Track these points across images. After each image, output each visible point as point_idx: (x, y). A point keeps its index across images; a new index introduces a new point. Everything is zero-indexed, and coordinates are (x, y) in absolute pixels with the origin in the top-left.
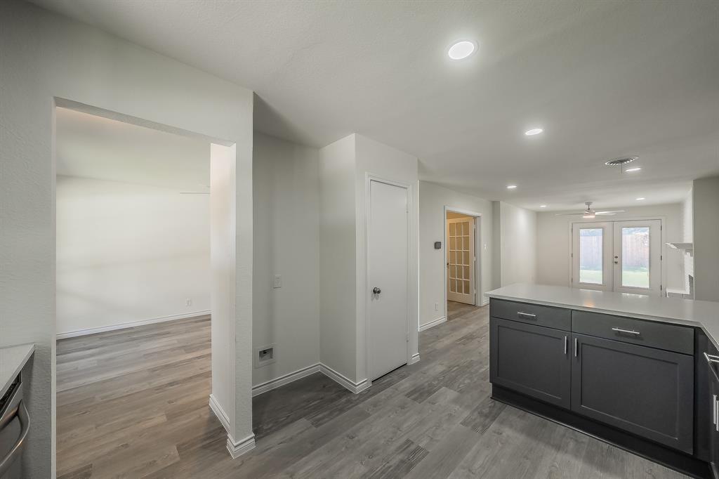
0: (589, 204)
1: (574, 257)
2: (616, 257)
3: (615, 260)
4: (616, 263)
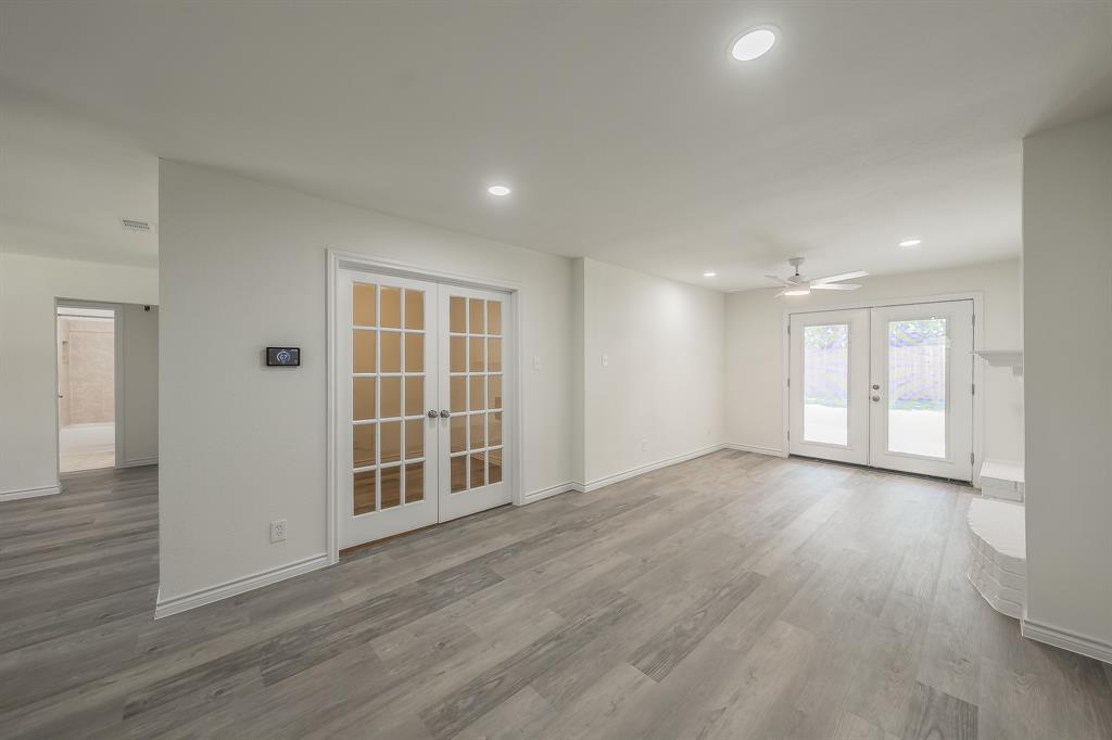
0: (795, 262)
1: (792, 383)
2: (876, 387)
3: (875, 393)
4: (876, 399)
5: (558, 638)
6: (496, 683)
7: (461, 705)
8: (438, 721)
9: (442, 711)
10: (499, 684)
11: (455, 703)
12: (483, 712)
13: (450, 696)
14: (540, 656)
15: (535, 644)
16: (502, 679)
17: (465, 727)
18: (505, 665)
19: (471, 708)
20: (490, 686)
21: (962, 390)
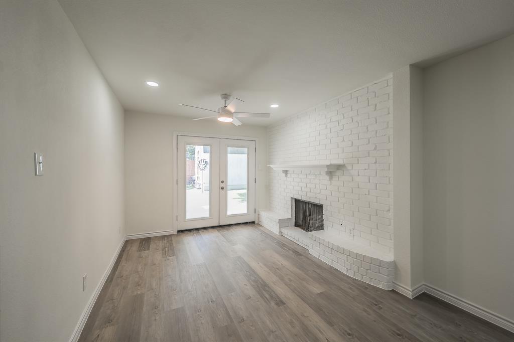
0: (226, 97)
1: (179, 182)
3: (222, 185)
21: (252, 181)
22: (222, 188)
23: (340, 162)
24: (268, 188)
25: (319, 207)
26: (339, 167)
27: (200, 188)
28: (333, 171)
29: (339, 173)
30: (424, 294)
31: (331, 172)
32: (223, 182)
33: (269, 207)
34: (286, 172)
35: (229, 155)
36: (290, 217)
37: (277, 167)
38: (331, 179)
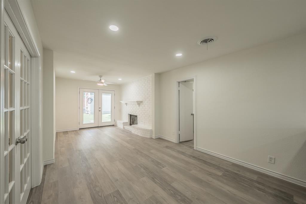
5: (153, 178)
6: (171, 191)
7: (180, 198)
8: (186, 203)
9: (183, 202)
10: (171, 190)
11: (179, 200)
12: (181, 193)
13: (177, 201)
14: (160, 182)
15: (156, 183)
16: (169, 190)
17: (186, 197)
18: (164, 189)
19: (180, 196)
20: (172, 192)
21: (113, 108)
22: (100, 111)
23: (141, 100)
24: (120, 111)
25: (136, 116)
26: (141, 102)
27: (88, 113)
28: (139, 103)
29: (141, 104)
30: (159, 138)
31: (139, 104)
32: (100, 108)
33: (120, 119)
34: (126, 104)
35: (103, 95)
36: (128, 121)
37: (123, 102)
38: (139, 106)
